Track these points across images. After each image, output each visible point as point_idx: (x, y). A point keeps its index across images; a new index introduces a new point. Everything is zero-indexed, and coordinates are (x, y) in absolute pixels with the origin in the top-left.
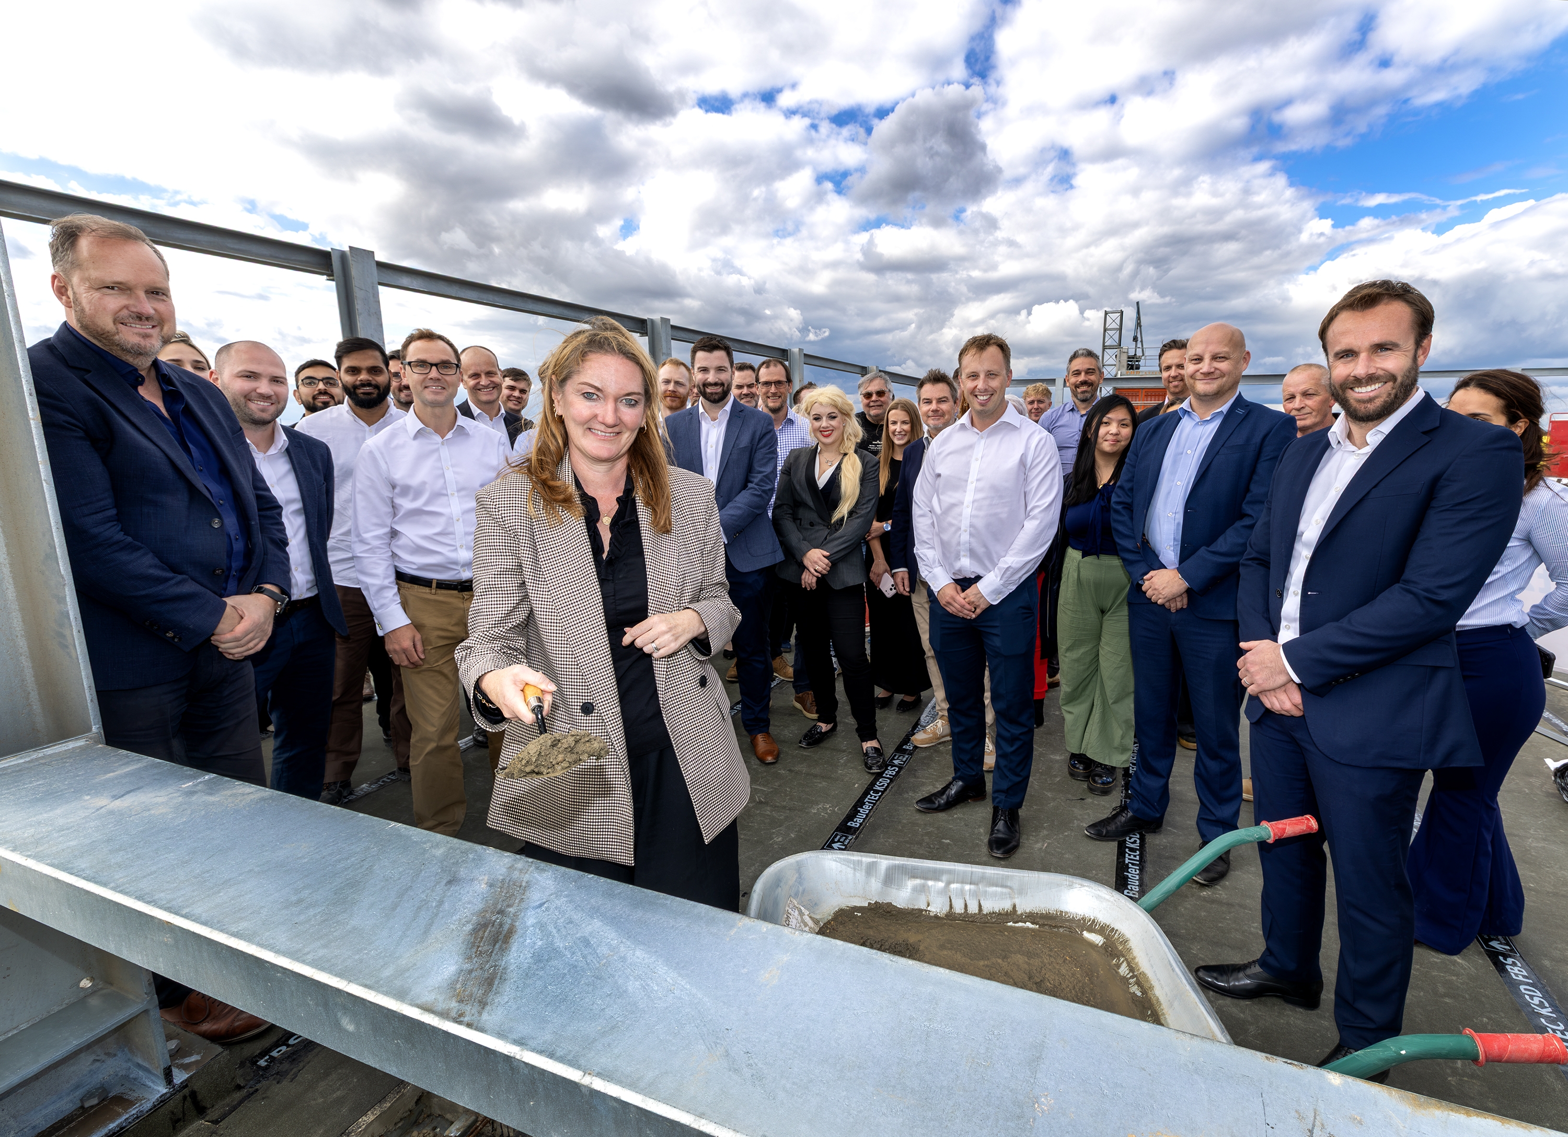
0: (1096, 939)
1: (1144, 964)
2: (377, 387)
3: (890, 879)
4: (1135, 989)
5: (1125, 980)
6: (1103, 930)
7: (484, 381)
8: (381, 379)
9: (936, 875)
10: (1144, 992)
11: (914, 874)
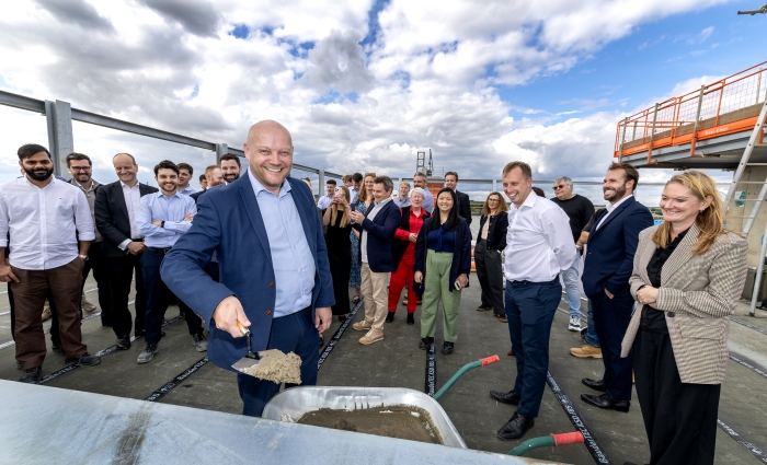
0: (416, 414)
1: (436, 423)
2: (46, 170)
3: (328, 397)
4: (432, 434)
5: (428, 431)
6: (420, 410)
7: (123, 171)
8: (49, 166)
9: (348, 393)
10: (436, 435)
11: (339, 394)
